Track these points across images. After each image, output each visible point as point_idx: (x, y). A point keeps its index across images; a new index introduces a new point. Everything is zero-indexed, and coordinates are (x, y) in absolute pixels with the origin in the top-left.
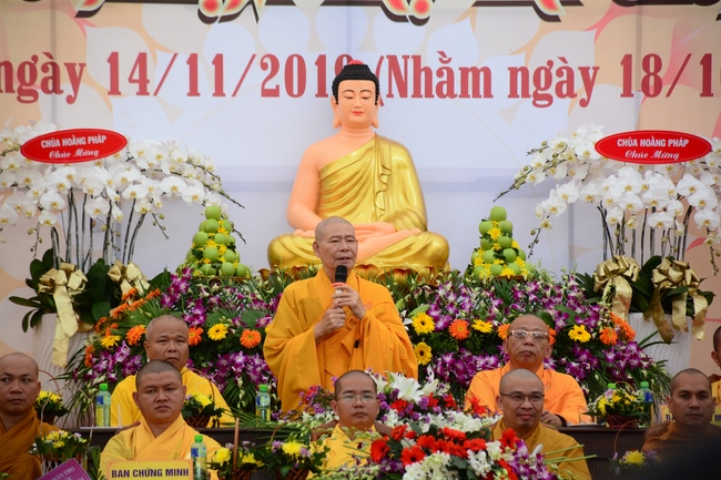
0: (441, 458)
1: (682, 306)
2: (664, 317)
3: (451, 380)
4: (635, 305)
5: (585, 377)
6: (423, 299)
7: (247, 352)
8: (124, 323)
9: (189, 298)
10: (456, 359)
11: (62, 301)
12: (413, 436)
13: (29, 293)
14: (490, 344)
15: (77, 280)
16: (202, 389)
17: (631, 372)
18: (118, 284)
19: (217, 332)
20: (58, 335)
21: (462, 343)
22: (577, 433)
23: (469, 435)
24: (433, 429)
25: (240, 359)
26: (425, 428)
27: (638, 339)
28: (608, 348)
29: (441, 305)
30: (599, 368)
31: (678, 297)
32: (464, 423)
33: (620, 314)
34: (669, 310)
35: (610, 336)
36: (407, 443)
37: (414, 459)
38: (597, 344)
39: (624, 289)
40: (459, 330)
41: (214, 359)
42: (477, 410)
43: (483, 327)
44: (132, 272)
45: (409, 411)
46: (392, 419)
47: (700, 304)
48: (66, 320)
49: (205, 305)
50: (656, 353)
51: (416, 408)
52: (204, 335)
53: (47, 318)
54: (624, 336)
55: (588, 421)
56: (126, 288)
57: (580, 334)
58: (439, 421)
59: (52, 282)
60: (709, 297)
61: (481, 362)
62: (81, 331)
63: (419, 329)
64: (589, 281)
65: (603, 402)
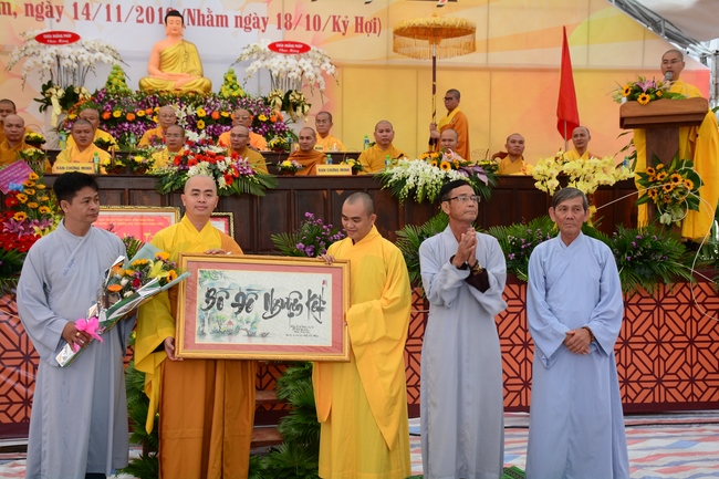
0: (205, 164)
1: (300, 109)
2: (293, 113)
3: (213, 135)
4: (283, 109)
5: (265, 135)
6: (201, 103)
7: (129, 122)
8: (79, 110)
9: (105, 100)
10: (214, 127)
11: (55, 101)
12: (193, 154)
13: (42, 97)
14: (228, 121)
15: (61, 93)
16: (106, 136)
17: (283, 133)
18: (78, 95)
19: (117, 114)
20: (53, 115)
21: (217, 121)
22: (264, 154)
23: (217, 154)
24: (202, 152)
25: (126, 125)
26: (199, 151)
27: (284, 121)
28: (273, 123)
29: (209, 106)
30: (270, 131)
31: (298, 105)
32: (216, 149)
33: (277, 111)
34: (295, 110)
35: (274, 119)
36: (190, 158)
37: (193, 164)
38: (269, 122)
39: (279, 102)
40: (216, 115)
41: (116, 125)
42: (222, 145)
43: (225, 114)
44: (84, 90)
45: (193, 145)
46: (187, 148)
47: (306, 108)
48: (56, 108)
49: (112, 103)
50: (291, 126)
51: (197, 144)
52: (112, 115)
53: (49, 107)
54: (279, 119)
55: (267, 150)
56: (81, 96)
57: (262, 118)
58: (205, 149)
59: (51, 94)
60: (310, 105)
61: (224, 128)
62: (62, 113)
63: (200, 115)
64: (266, 99)
65: (273, 142)
